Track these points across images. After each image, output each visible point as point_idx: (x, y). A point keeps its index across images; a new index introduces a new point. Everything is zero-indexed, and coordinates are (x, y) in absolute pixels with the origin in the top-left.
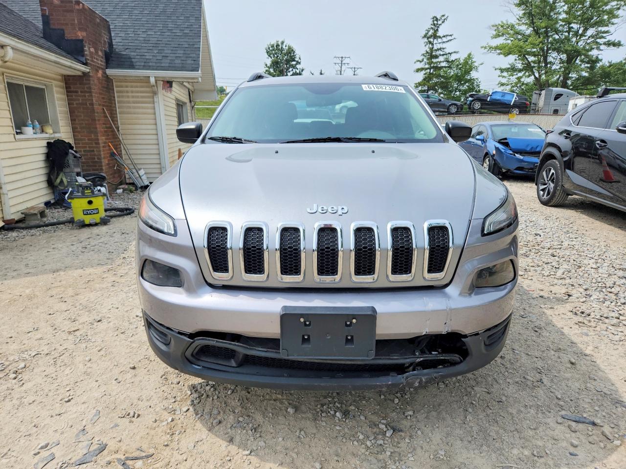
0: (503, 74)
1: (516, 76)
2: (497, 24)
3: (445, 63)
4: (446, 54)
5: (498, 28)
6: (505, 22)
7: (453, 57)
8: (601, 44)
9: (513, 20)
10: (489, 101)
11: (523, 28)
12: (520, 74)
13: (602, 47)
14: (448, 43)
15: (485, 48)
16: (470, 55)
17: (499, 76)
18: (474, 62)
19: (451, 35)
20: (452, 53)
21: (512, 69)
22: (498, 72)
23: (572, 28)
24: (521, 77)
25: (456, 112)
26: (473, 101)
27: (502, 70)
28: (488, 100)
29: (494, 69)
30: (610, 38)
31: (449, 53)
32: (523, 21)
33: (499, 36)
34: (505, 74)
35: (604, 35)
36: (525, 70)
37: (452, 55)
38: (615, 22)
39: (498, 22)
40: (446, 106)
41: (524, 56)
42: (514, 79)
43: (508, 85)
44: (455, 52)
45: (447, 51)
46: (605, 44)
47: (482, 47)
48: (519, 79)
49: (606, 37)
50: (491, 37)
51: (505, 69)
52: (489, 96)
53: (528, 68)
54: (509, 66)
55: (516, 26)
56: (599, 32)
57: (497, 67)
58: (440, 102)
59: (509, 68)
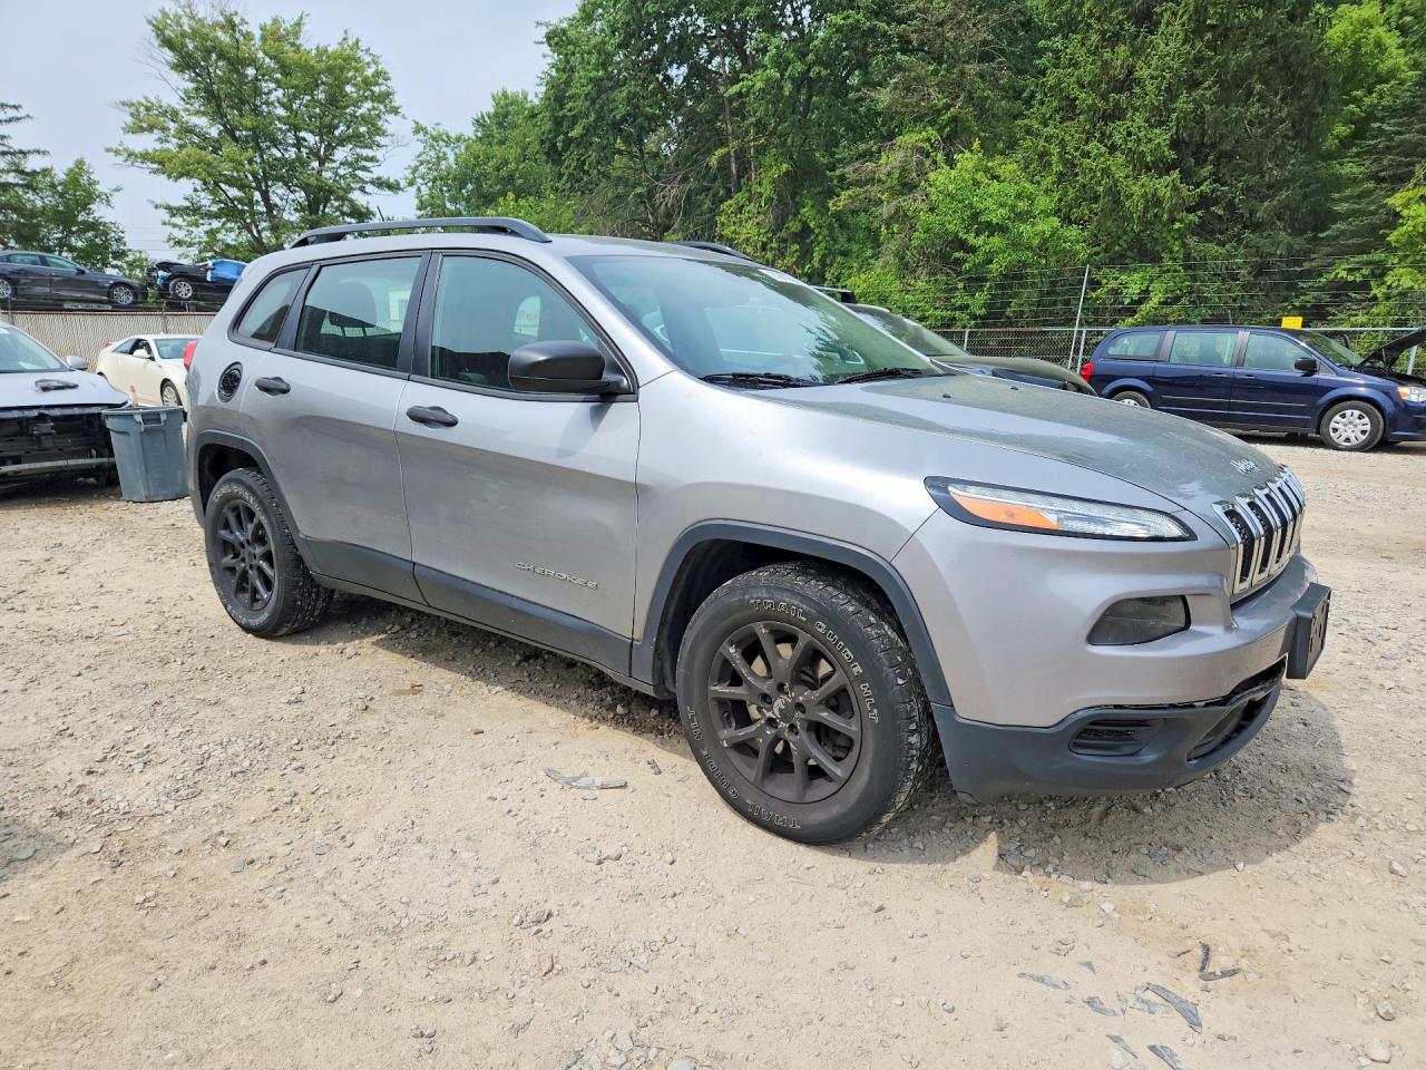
0: (174, 220)
1: (207, 228)
2: (135, 101)
3: (12, 174)
4: (13, 154)
5: (137, 110)
6: (153, 100)
7: (32, 164)
8: (366, 182)
9: (172, 100)
10: (212, 282)
11: (202, 122)
12: (216, 224)
13: (369, 188)
14: (11, 124)
15: (117, 152)
16: (80, 163)
17: (164, 224)
18: (95, 183)
19: (16, 107)
20: (29, 152)
21: (194, 210)
22: (164, 215)
23: (304, 139)
24: (218, 231)
25: (133, 303)
26: (170, 279)
27: (170, 209)
28: (209, 279)
29: (152, 207)
30: (377, 172)
31: (21, 152)
32: (196, 105)
33: (142, 130)
34: (178, 220)
35: (368, 164)
36: (226, 216)
37: (30, 157)
38: (382, 143)
39: (137, 97)
40: (104, 287)
41: (216, 184)
42: (200, 233)
43: (191, 245)
44: (38, 152)
45: (15, 145)
46: (372, 183)
47: (108, 150)
48: (212, 233)
49: (372, 169)
50: (123, 129)
51: (178, 209)
52: (207, 270)
53: (229, 212)
54: (187, 204)
55: (182, 113)
56: (359, 158)
57: (158, 202)
58: (81, 277)
59: (188, 208)
